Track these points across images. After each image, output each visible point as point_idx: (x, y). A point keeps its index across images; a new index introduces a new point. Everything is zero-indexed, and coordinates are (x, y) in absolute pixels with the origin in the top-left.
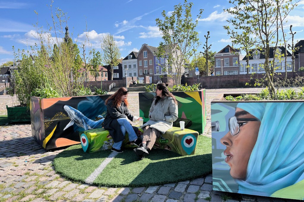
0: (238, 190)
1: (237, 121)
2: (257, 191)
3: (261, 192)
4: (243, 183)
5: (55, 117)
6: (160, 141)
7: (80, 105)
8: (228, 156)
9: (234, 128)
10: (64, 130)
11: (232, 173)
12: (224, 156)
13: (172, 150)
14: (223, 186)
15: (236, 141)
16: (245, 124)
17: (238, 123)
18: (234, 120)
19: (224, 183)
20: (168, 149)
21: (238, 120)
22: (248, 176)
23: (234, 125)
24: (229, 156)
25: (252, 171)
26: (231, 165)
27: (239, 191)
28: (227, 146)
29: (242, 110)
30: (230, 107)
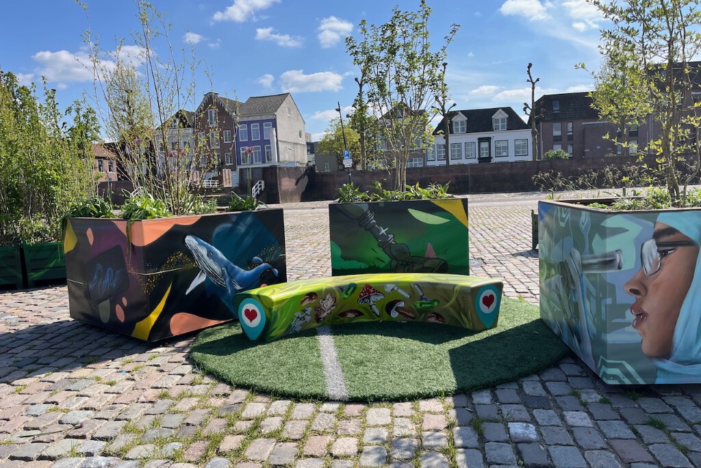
0: (656, 378)
1: (657, 248)
2: (690, 376)
3: (695, 376)
4: (667, 365)
5: (169, 264)
6: (418, 306)
7: (218, 234)
8: (637, 315)
9: (651, 261)
10: (187, 293)
11: (646, 348)
12: (630, 316)
13: (446, 323)
14: (628, 375)
15: (654, 285)
16: (670, 254)
17: (658, 251)
18: (650, 246)
19: (630, 368)
20: (437, 321)
21: (658, 245)
22: (674, 350)
23: (652, 255)
24: (641, 316)
25: (683, 338)
26: (644, 333)
27: (658, 379)
28: (638, 297)
29: (666, 227)
30: (644, 221)
